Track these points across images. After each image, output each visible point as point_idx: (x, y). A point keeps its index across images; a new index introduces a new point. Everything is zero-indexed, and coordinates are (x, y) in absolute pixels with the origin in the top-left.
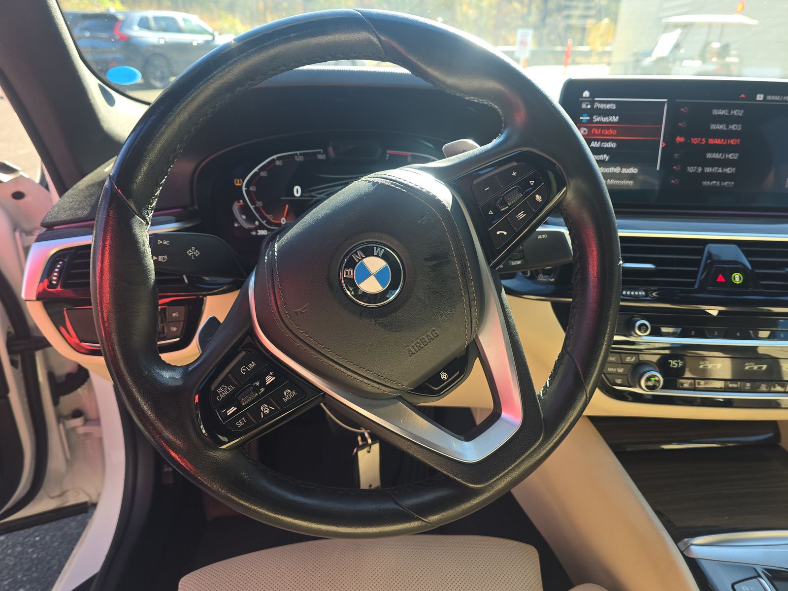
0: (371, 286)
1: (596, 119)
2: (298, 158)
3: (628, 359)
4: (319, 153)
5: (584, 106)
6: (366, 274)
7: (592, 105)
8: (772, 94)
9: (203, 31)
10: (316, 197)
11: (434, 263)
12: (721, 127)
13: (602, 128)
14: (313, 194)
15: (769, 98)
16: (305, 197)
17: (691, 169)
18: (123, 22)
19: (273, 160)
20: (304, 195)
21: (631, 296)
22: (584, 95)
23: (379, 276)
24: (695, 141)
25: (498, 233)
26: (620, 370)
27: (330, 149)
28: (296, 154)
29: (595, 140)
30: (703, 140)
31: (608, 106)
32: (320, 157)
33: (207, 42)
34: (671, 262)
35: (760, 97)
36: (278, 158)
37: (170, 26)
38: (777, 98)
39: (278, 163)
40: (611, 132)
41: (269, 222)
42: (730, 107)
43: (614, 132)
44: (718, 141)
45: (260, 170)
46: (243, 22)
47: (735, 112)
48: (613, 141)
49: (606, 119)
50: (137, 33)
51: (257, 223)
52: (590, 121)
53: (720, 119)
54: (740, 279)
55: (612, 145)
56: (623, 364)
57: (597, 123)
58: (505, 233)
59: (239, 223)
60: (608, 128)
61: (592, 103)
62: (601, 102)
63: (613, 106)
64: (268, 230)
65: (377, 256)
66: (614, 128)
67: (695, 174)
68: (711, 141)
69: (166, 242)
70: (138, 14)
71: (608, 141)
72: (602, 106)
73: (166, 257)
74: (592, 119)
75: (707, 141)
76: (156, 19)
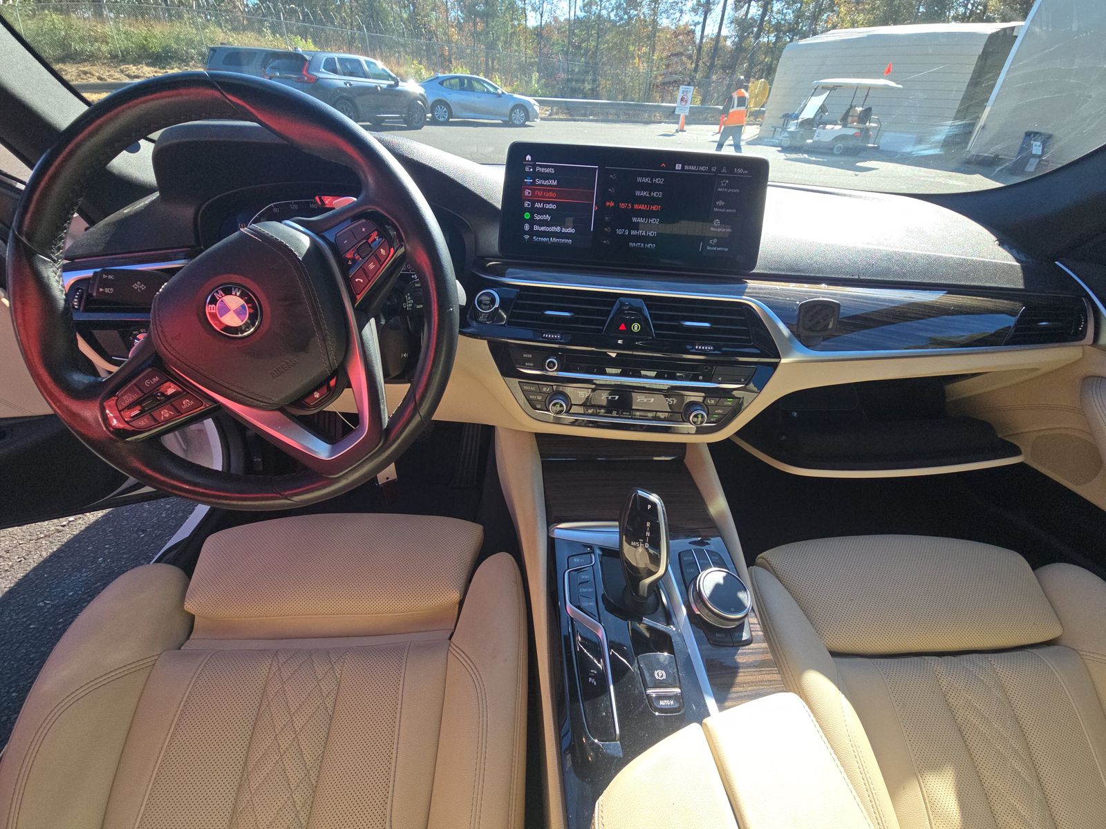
0: (232, 320)
1: (538, 182)
2: (292, 206)
3: (544, 389)
4: (312, 202)
5: (527, 169)
6: (225, 310)
7: (534, 169)
8: (689, 165)
9: (388, 77)
11: (287, 303)
12: (644, 194)
13: (544, 190)
15: (686, 167)
17: (619, 232)
18: (310, 62)
19: (271, 207)
21: (551, 338)
22: (527, 159)
23: (239, 313)
24: (623, 206)
25: (357, 280)
26: (539, 398)
28: (291, 203)
29: (538, 201)
30: (630, 205)
31: (548, 170)
32: (312, 206)
33: (390, 86)
34: (585, 312)
35: (678, 167)
36: (275, 206)
37: (354, 69)
38: (693, 168)
39: (275, 210)
40: (551, 194)
42: (652, 176)
43: (554, 195)
44: (642, 207)
45: (260, 215)
46: (427, 69)
47: (657, 181)
48: (553, 203)
49: (546, 183)
50: (324, 75)
52: (533, 183)
53: (643, 187)
54: (638, 328)
55: (553, 207)
56: (541, 392)
57: (539, 185)
58: (362, 281)
60: (549, 191)
61: (534, 166)
62: (541, 166)
63: (552, 171)
65: (236, 295)
66: (553, 191)
67: (623, 235)
68: (636, 206)
69: (110, 277)
70: (324, 56)
71: (549, 203)
72: (543, 170)
73: (112, 289)
74: (534, 181)
75: (633, 206)
76: (341, 60)
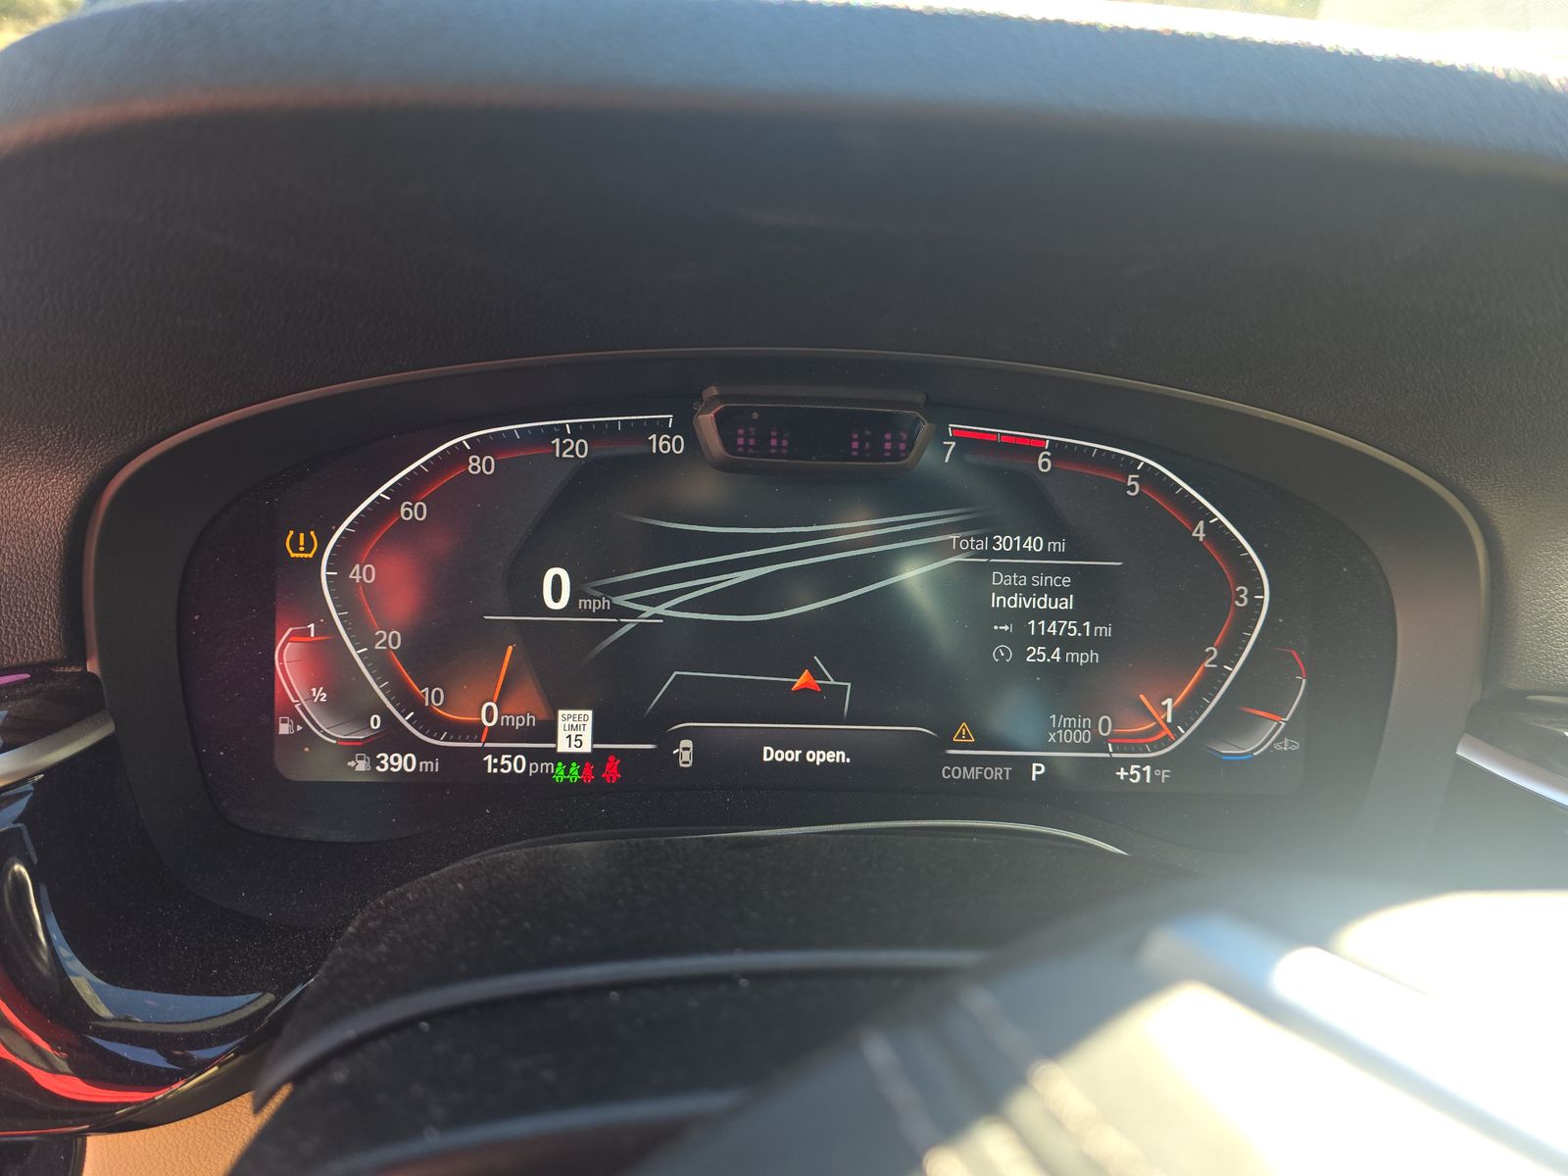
2: (563, 447)
4: (660, 428)
10: (636, 614)
14: (621, 600)
16: (588, 613)
19: (458, 455)
20: (583, 603)
27: (706, 422)
28: (561, 432)
32: (661, 444)
36: (480, 447)
39: (477, 465)
41: (428, 720)
45: (398, 493)
51: (376, 722)
59: (298, 720)
64: (424, 752)
